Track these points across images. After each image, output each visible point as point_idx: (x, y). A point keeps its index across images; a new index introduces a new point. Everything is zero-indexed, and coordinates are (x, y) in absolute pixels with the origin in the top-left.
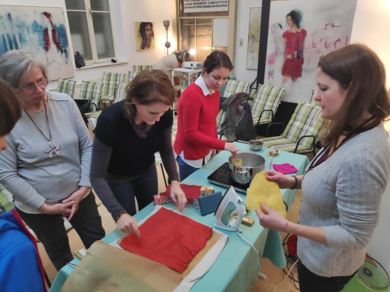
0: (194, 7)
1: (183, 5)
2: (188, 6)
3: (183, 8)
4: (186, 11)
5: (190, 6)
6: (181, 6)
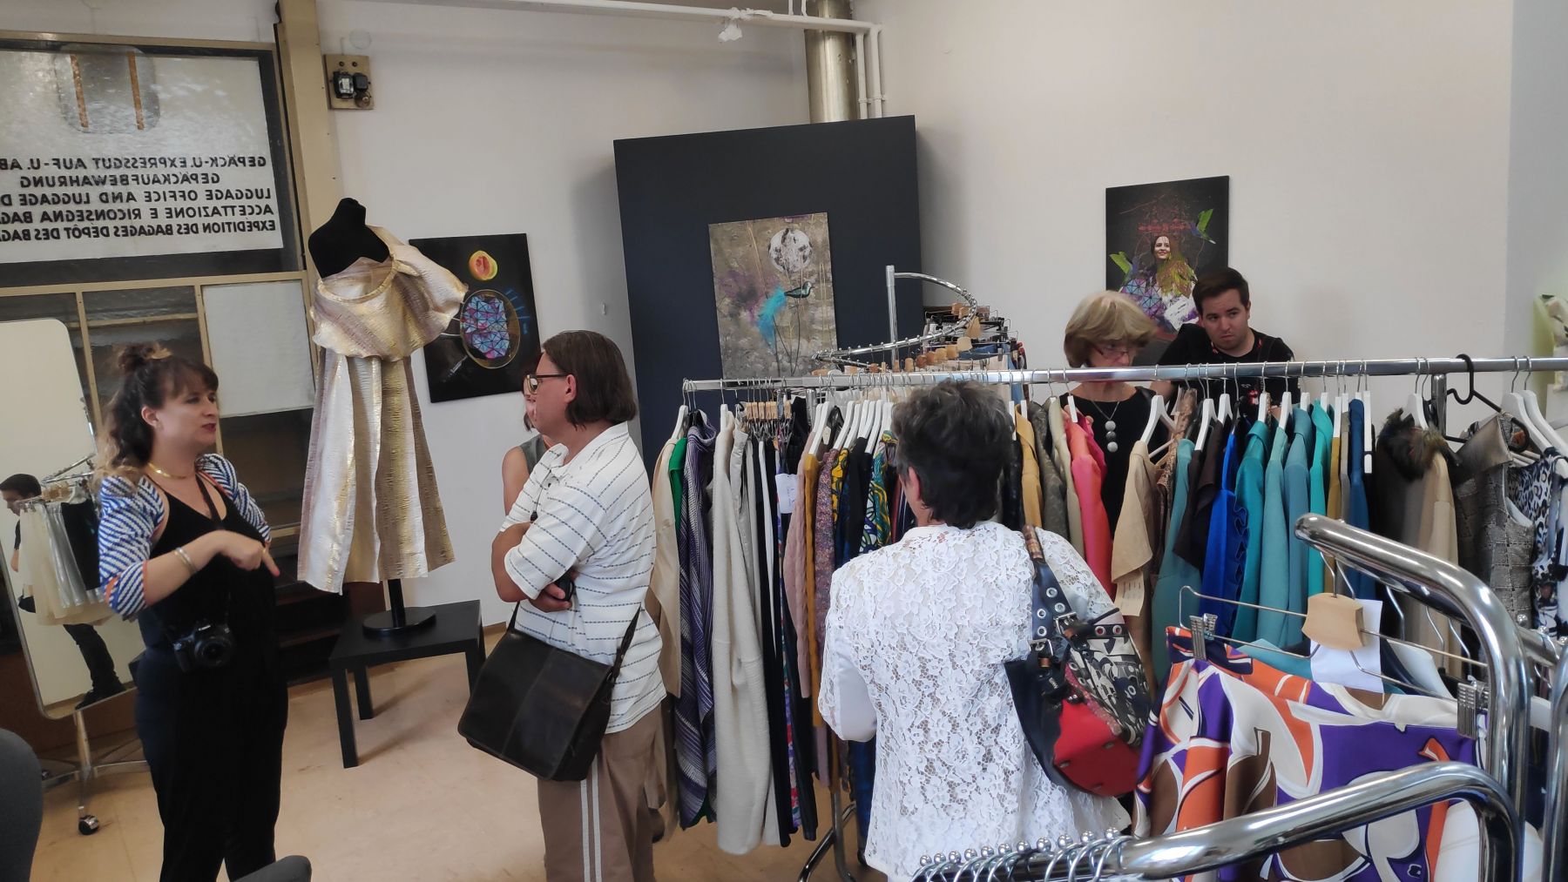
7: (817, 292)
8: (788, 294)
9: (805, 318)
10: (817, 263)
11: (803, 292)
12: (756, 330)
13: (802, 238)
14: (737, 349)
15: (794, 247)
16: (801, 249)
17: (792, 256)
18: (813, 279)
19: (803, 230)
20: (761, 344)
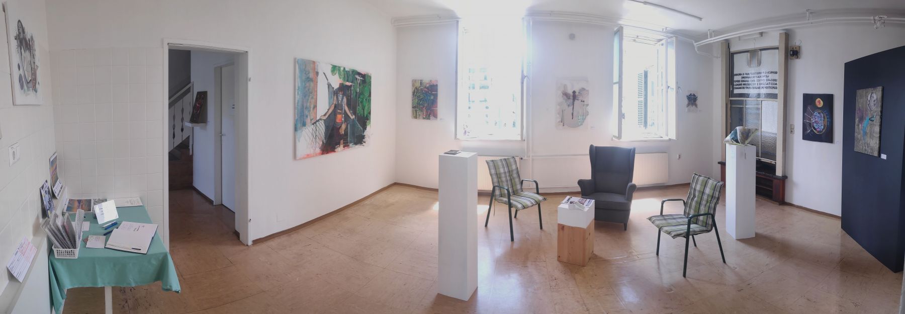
0: (744, 88)
1: (733, 85)
2: (737, 86)
3: (733, 89)
4: (736, 91)
5: (740, 86)
6: (731, 86)
7: (876, 120)
8: (870, 119)
9: (872, 130)
10: (877, 107)
11: (873, 119)
12: (862, 132)
13: (875, 96)
14: (858, 139)
15: (873, 100)
16: (874, 101)
17: (872, 104)
18: (875, 114)
19: (875, 93)
20: (862, 138)
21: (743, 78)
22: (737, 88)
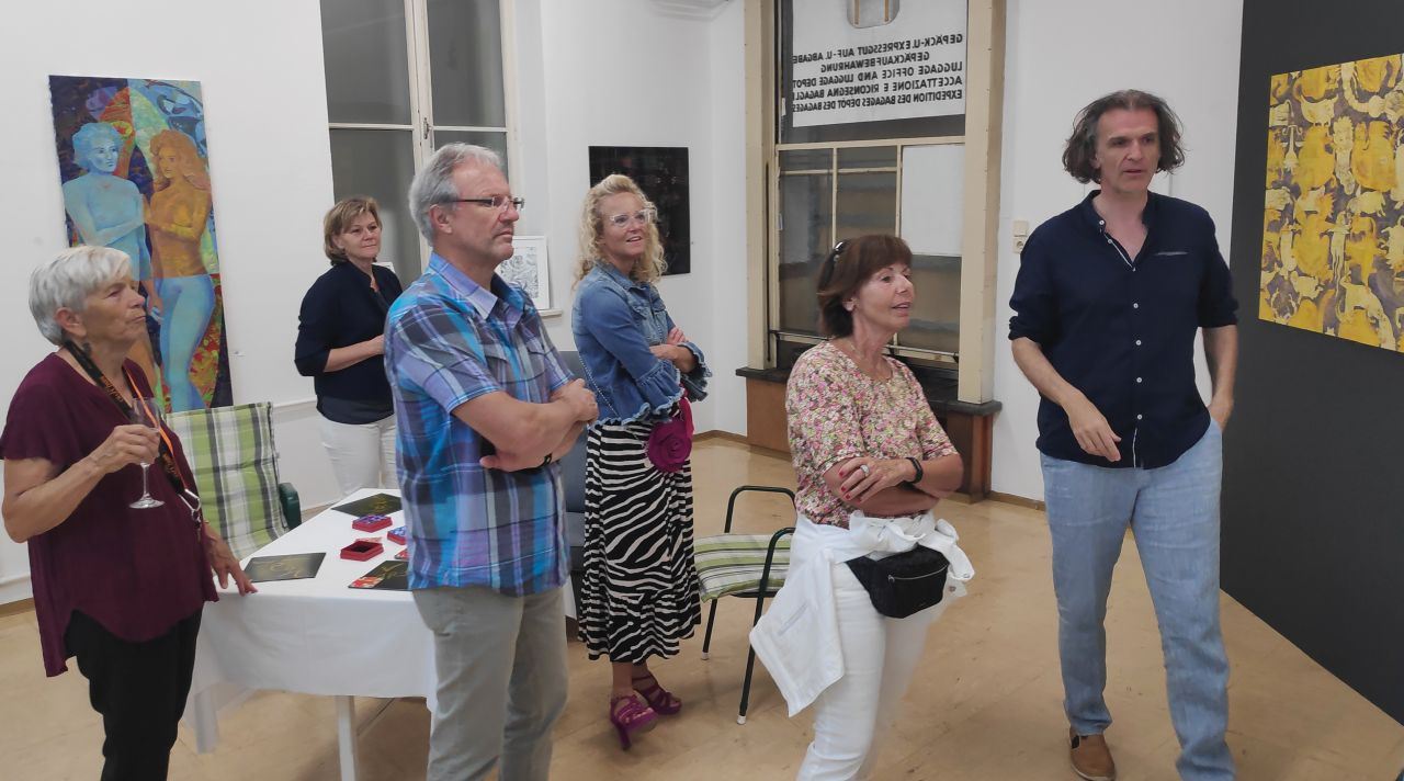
0: (831, 105)
2: (806, 102)
3: (790, 109)
4: (801, 120)
6: (783, 102)
21: (829, 68)
22: (806, 108)
